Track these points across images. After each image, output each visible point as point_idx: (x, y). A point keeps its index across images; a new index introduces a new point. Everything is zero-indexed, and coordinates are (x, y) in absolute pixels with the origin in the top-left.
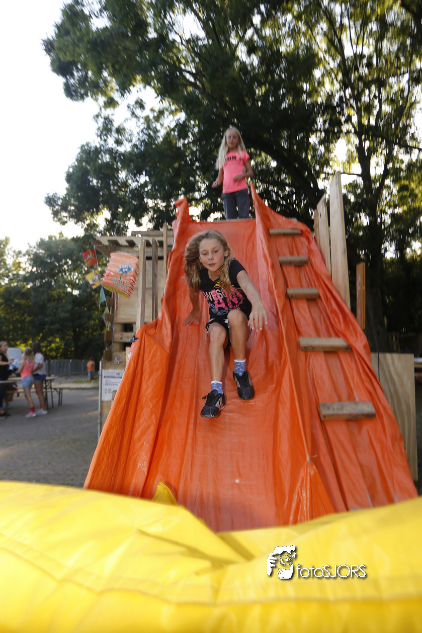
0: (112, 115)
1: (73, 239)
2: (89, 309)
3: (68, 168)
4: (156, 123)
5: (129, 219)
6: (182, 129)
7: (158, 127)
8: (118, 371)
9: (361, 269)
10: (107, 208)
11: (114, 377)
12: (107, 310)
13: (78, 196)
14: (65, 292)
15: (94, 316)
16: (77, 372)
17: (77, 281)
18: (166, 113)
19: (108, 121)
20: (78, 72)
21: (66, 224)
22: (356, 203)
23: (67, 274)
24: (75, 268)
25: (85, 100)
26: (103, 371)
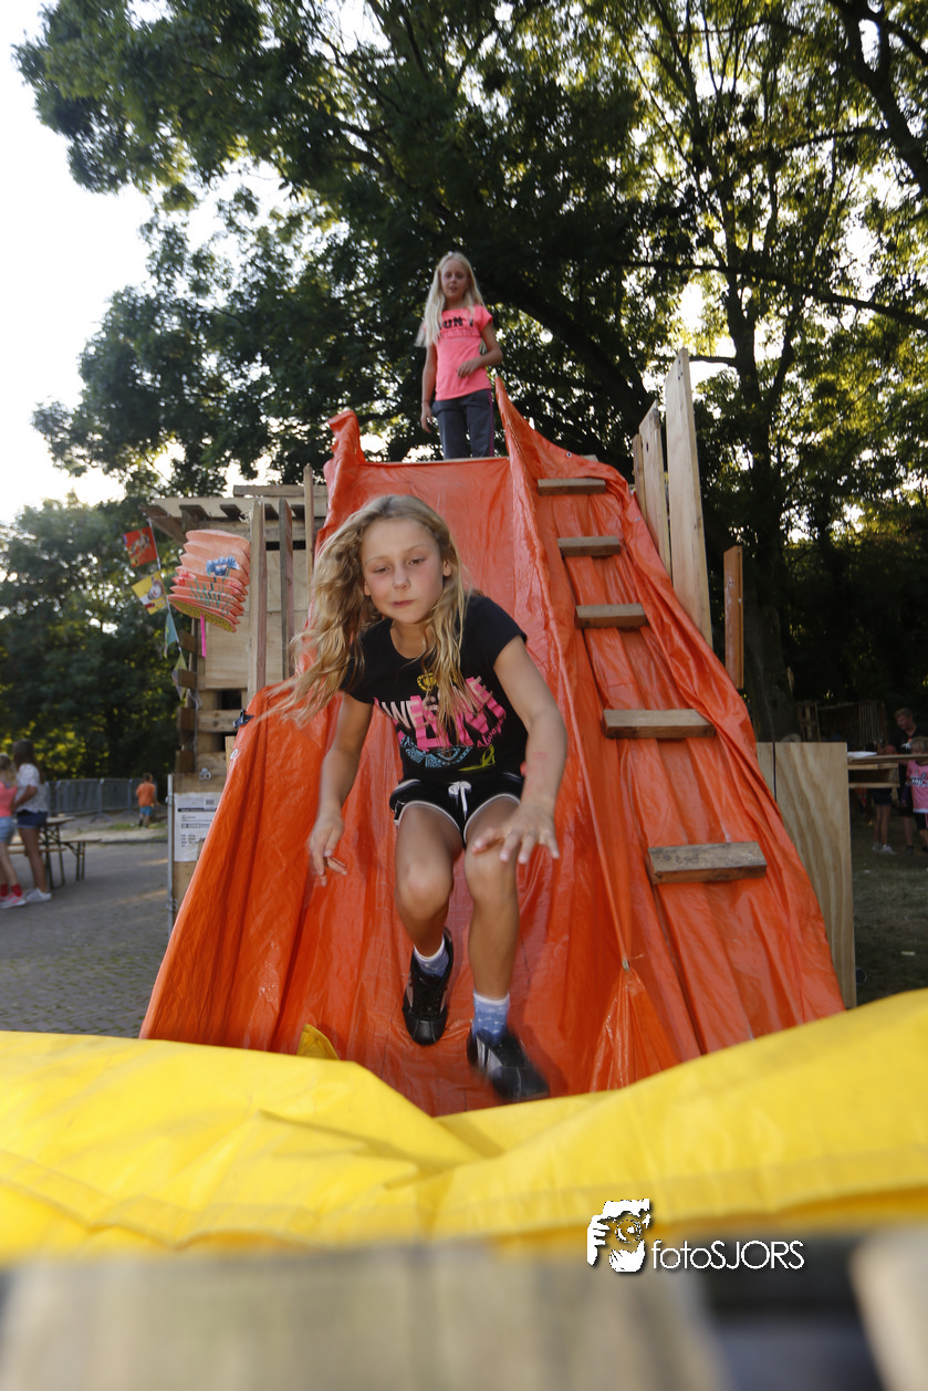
0: (184, 225)
1: (101, 507)
2: (141, 665)
3: (84, 346)
4: (284, 246)
5: (226, 463)
6: (343, 259)
7: (289, 253)
8: (209, 796)
9: (732, 560)
10: (177, 438)
11: (202, 810)
12: (181, 663)
13: (109, 408)
14: (86, 627)
15: (152, 681)
16: (118, 806)
17: (113, 603)
18: (306, 223)
19: (174, 240)
20: (101, 125)
21: (84, 474)
22: (724, 422)
23: (90, 587)
24: (107, 573)
25: (120, 192)
26: (176, 795)
